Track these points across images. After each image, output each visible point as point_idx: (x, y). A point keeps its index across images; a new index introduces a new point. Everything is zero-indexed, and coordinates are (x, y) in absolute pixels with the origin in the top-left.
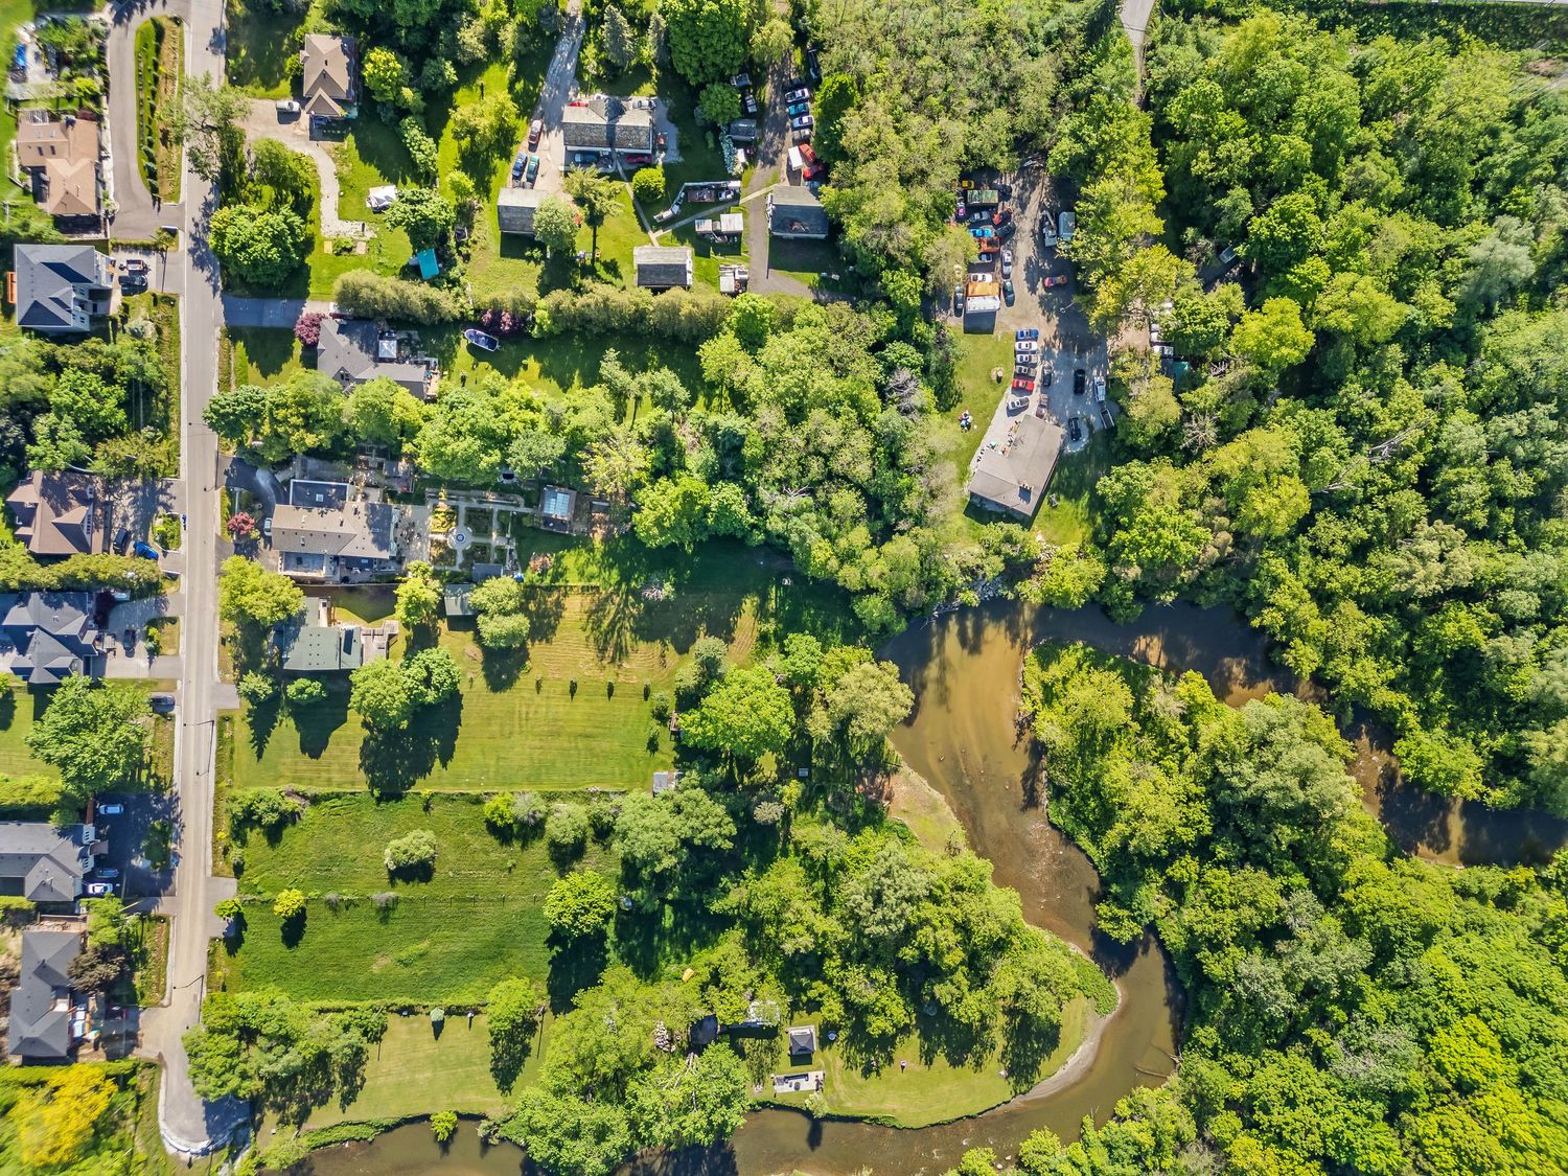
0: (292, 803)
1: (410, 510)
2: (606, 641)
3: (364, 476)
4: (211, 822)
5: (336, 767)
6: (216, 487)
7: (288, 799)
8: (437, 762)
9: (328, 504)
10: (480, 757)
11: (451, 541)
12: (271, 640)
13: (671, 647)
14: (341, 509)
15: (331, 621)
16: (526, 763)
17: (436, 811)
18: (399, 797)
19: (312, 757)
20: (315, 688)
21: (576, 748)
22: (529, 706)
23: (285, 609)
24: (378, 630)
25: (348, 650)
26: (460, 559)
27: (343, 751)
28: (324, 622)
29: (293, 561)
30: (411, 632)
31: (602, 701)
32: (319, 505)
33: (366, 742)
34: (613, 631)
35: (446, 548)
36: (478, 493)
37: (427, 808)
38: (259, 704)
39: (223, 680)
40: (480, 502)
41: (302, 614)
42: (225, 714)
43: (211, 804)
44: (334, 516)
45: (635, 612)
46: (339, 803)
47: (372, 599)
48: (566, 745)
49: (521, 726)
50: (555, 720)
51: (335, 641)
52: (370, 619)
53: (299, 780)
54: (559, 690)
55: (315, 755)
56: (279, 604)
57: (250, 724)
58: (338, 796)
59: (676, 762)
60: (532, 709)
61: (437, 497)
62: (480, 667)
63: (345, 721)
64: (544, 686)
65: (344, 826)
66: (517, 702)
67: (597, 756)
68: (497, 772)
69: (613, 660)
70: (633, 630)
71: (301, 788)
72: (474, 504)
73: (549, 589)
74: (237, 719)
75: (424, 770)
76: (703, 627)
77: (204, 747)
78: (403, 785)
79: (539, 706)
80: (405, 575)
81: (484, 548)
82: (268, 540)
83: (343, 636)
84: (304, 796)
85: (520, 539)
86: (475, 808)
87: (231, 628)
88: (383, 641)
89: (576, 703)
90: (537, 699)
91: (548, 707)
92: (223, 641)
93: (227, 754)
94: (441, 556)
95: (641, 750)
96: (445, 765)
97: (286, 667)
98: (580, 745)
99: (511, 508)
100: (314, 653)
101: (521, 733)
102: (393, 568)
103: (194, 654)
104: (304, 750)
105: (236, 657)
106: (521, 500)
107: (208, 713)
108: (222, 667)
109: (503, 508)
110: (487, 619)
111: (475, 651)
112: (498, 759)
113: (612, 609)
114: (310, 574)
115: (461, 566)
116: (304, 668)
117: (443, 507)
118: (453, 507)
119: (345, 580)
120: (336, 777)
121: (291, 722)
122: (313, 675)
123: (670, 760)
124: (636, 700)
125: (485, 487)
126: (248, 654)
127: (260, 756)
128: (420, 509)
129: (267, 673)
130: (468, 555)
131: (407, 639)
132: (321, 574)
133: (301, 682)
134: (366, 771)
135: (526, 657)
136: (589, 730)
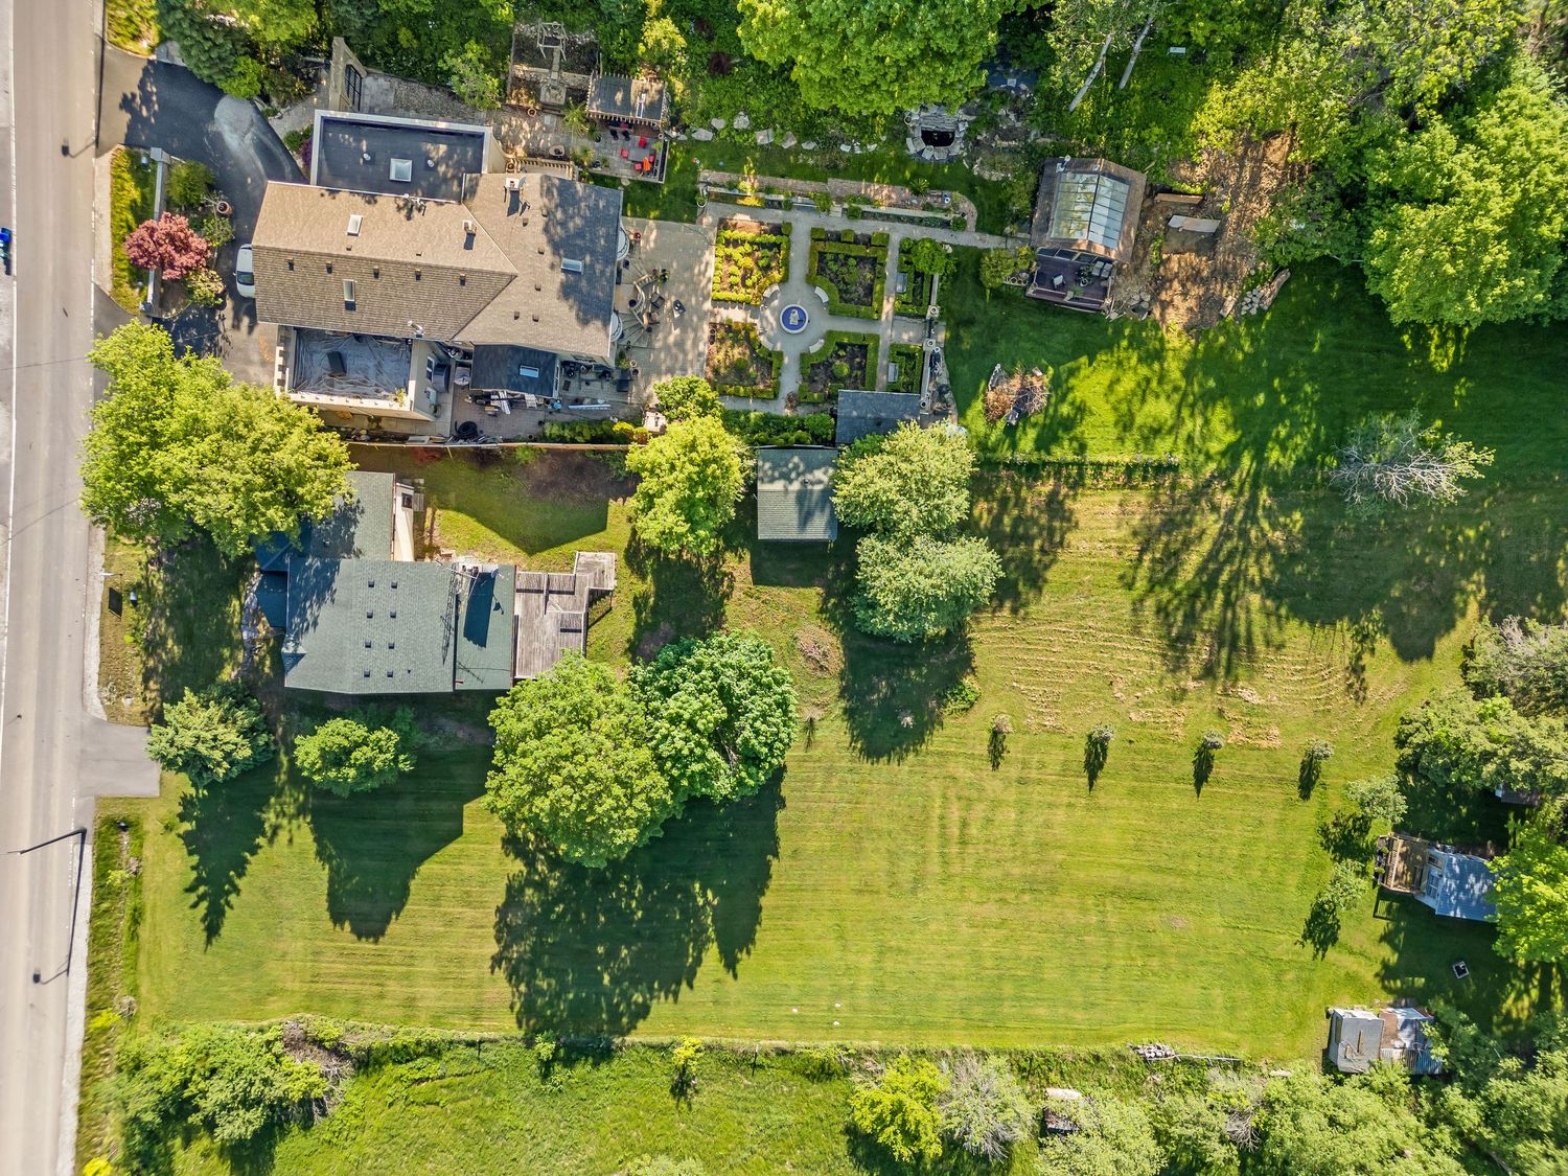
0: (301, 1074)
1: (652, 233)
2: (1191, 618)
3: (525, 129)
4: (71, 1121)
5: (428, 967)
6: (99, 146)
7: (294, 1062)
8: (712, 955)
9: (428, 185)
10: (831, 944)
11: (767, 327)
12: (250, 599)
13: (1383, 645)
14: (465, 197)
15: (424, 550)
16: (959, 966)
17: (706, 1097)
18: (603, 1054)
19: (360, 933)
20: (380, 747)
21: (1103, 928)
22: (969, 803)
23: (291, 500)
24: (559, 578)
25: (477, 631)
26: (790, 382)
27: (450, 923)
28: (404, 550)
29: (320, 363)
30: (647, 586)
31: (1179, 797)
32: (398, 187)
33: (513, 893)
34: (1211, 585)
35: (751, 343)
36: (848, 186)
37: (681, 1086)
38: (212, 786)
39: (114, 714)
40: (852, 214)
41: (346, 517)
42: (119, 811)
43: (74, 1067)
44: (443, 220)
45: (1277, 536)
46: (434, 1068)
47: (541, 488)
48: (1072, 916)
49: (945, 862)
50: (1043, 846)
51: (440, 604)
52: (533, 545)
53: (324, 1002)
54: (1055, 759)
55: (371, 928)
56: (271, 481)
57: (187, 838)
58: (433, 1051)
59: (1387, 973)
60: (980, 810)
61: (731, 198)
62: (834, 686)
63: (459, 833)
64: (1013, 747)
65: (445, 1137)
66: (935, 787)
67: (1162, 952)
68: (878, 991)
69: (1209, 672)
70: (1268, 589)
71: (331, 1029)
72: (836, 220)
73: (1032, 471)
74: (152, 826)
75: (676, 975)
76: (1475, 587)
77: (58, 904)
78: (615, 1017)
79: (996, 804)
80: (637, 420)
81: (859, 351)
82: (247, 309)
83: (465, 591)
84: (337, 1051)
85: (958, 322)
86: (817, 1091)
87: (134, 559)
88: (573, 608)
89: (1102, 798)
90: (993, 784)
91: (1023, 808)
92: (115, 601)
93: (124, 924)
94: (738, 370)
95: (1288, 940)
96: (731, 964)
97: (292, 681)
98: (1113, 920)
99: (940, 235)
100: (380, 640)
101: (946, 879)
102: (600, 399)
103: (32, 638)
104: (337, 917)
105: (152, 646)
106: (968, 207)
107: (69, 809)
108: (112, 677)
109: (917, 233)
110: (891, 548)
111: (825, 641)
112: (882, 951)
113: (1211, 524)
114: (368, 404)
115: (794, 401)
116: (348, 686)
117: (746, 225)
118: (777, 230)
119: (467, 431)
120: (430, 995)
121: (303, 834)
122: (375, 708)
123: (1369, 973)
124: (1275, 795)
125: (865, 169)
126: (187, 638)
127: (212, 929)
128: (680, 231)
129: (240, 695)
130: (815, 369)
131: (639, 603)
132: (402, 404)
133: (337, 731)
134: (514, 975)
135: (965, 663)
136: (1138, 879)
